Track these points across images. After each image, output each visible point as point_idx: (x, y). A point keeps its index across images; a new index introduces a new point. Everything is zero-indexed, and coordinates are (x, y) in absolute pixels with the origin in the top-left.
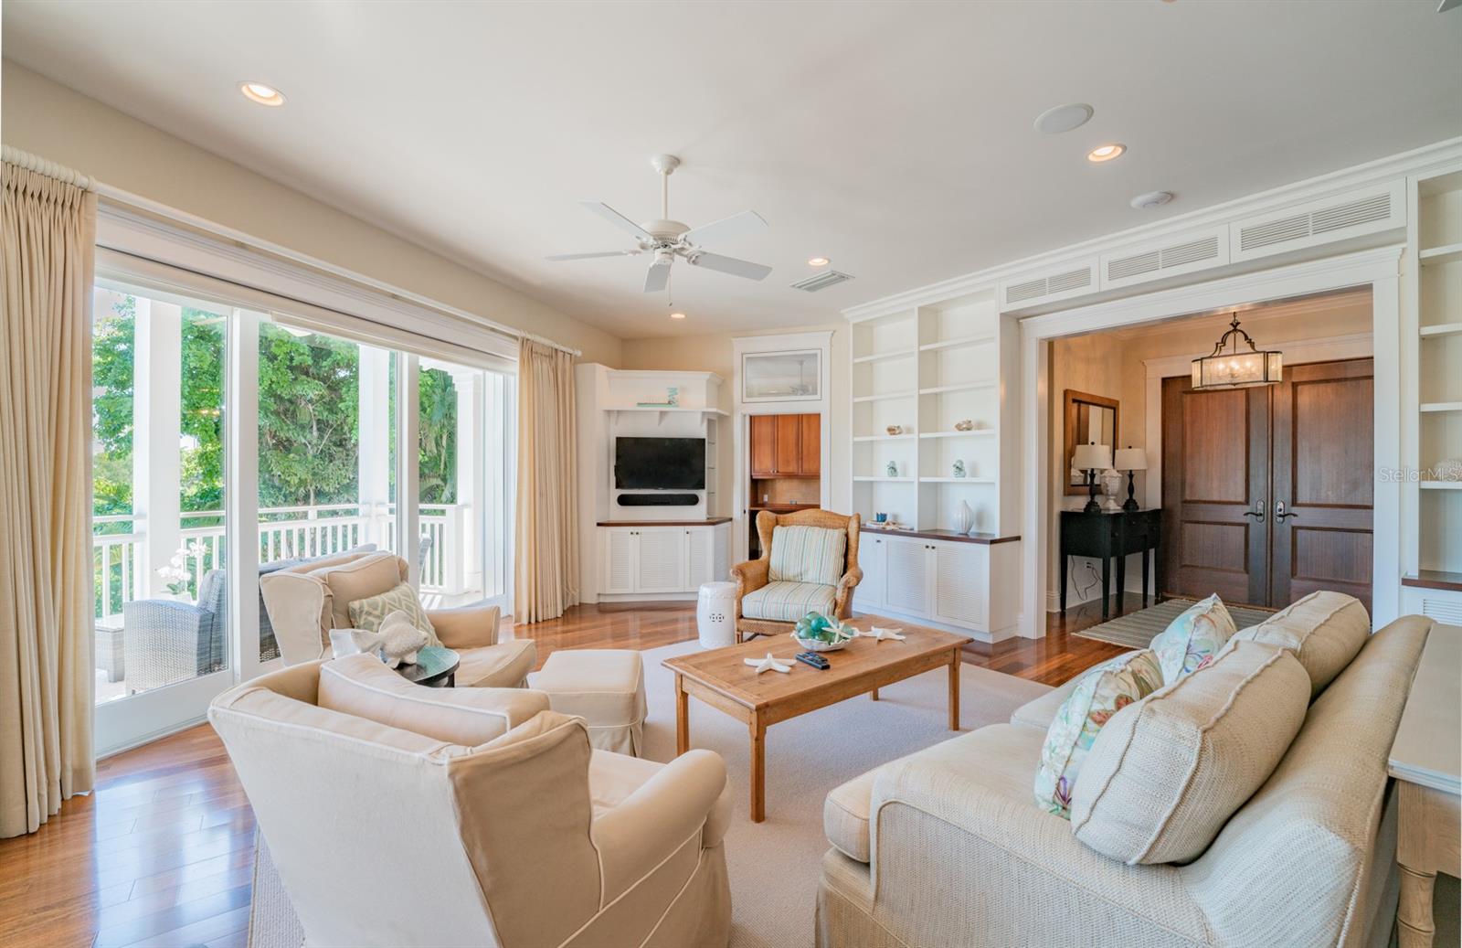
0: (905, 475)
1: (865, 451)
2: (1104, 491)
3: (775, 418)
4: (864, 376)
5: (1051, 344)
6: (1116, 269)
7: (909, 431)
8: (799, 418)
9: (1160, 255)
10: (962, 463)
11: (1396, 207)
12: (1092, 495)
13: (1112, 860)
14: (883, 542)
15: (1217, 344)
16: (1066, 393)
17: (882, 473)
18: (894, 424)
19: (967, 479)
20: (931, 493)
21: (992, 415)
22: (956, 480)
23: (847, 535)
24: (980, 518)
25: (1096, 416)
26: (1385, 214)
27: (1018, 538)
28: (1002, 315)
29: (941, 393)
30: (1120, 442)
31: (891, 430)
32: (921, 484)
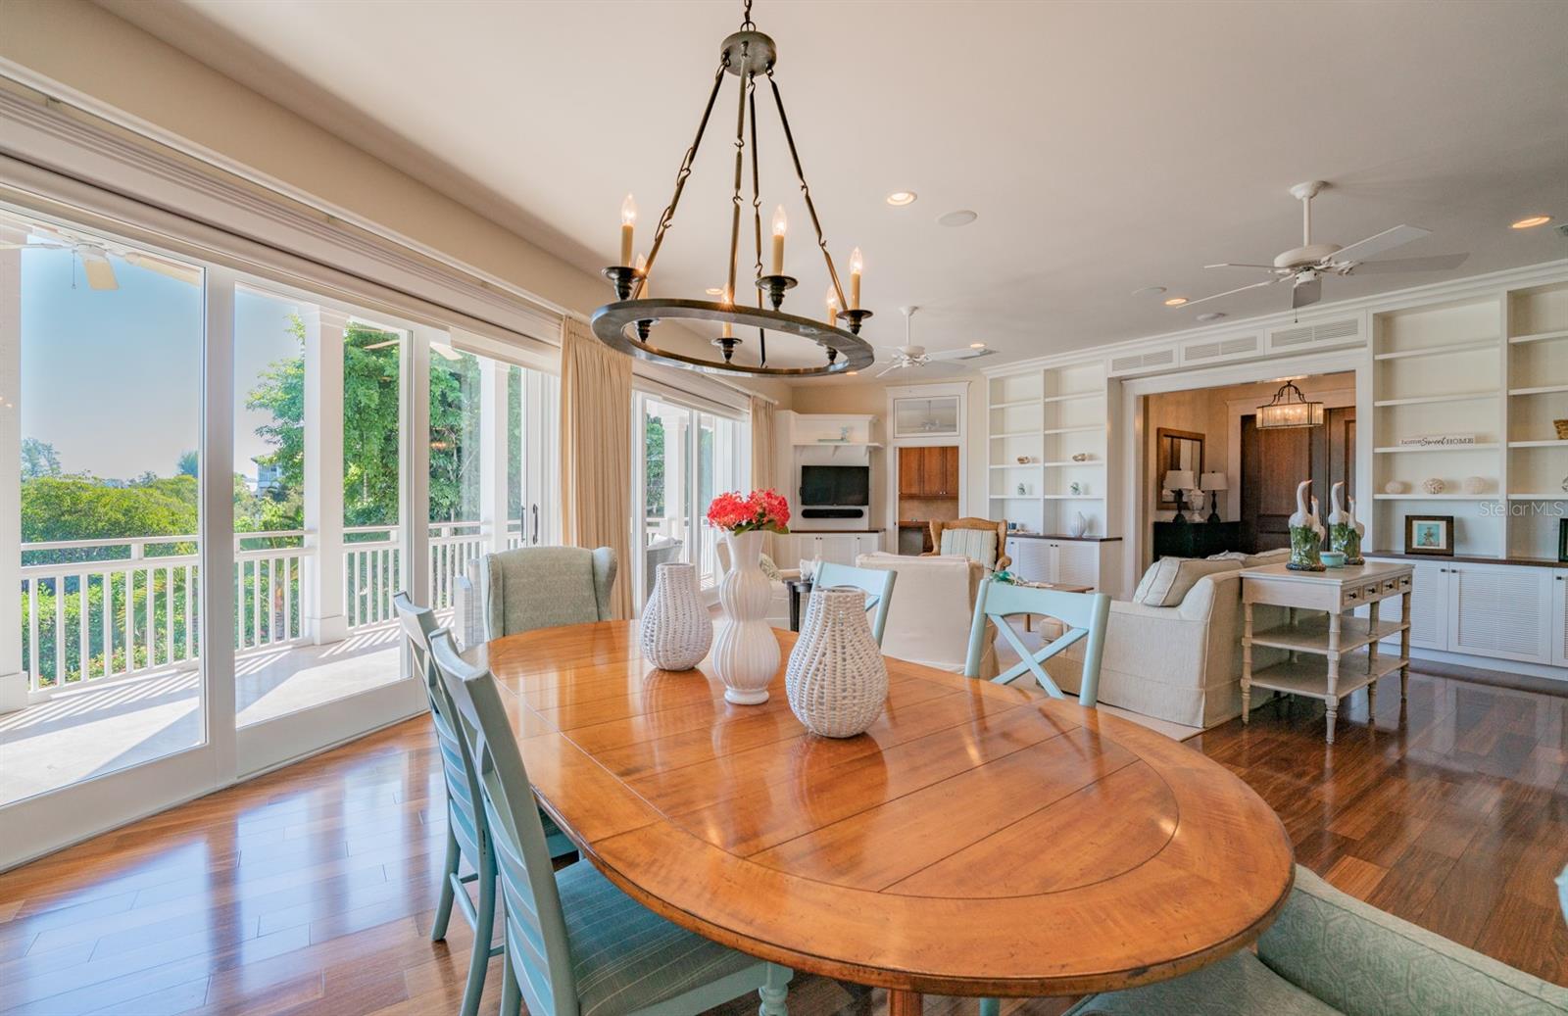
0: (1031, 494)
1: (998, 476)
2: (1191, 507)
3: (922, 450)
4: (997, 420)
5: (1146, 398)
6: (1191, 353)
7: (1035, 460)
8: (944, 450)
9: (1220, 347)
10: (1077, 484)
11: (1361, 329)
12: (1179, 509)
13: (1156, 606)
14: (1017, 544)
15: (1275, 396)
16: (1159, 430)
17: (1012, 492)
18: (1023, 456)
19: (1081, 496)
20: (1053, 507)
21: (1101, 450)
22: (1075, 497)
23: (997, 535)
24: (1091, 525)
25: (1186, 448)
26: (1355, 332)
27: (1120, 539)
28: (1109, 379)
29: (1061, 433)
30: (1206, 468)
31: (1021, 460)
32: (1046, 500)
